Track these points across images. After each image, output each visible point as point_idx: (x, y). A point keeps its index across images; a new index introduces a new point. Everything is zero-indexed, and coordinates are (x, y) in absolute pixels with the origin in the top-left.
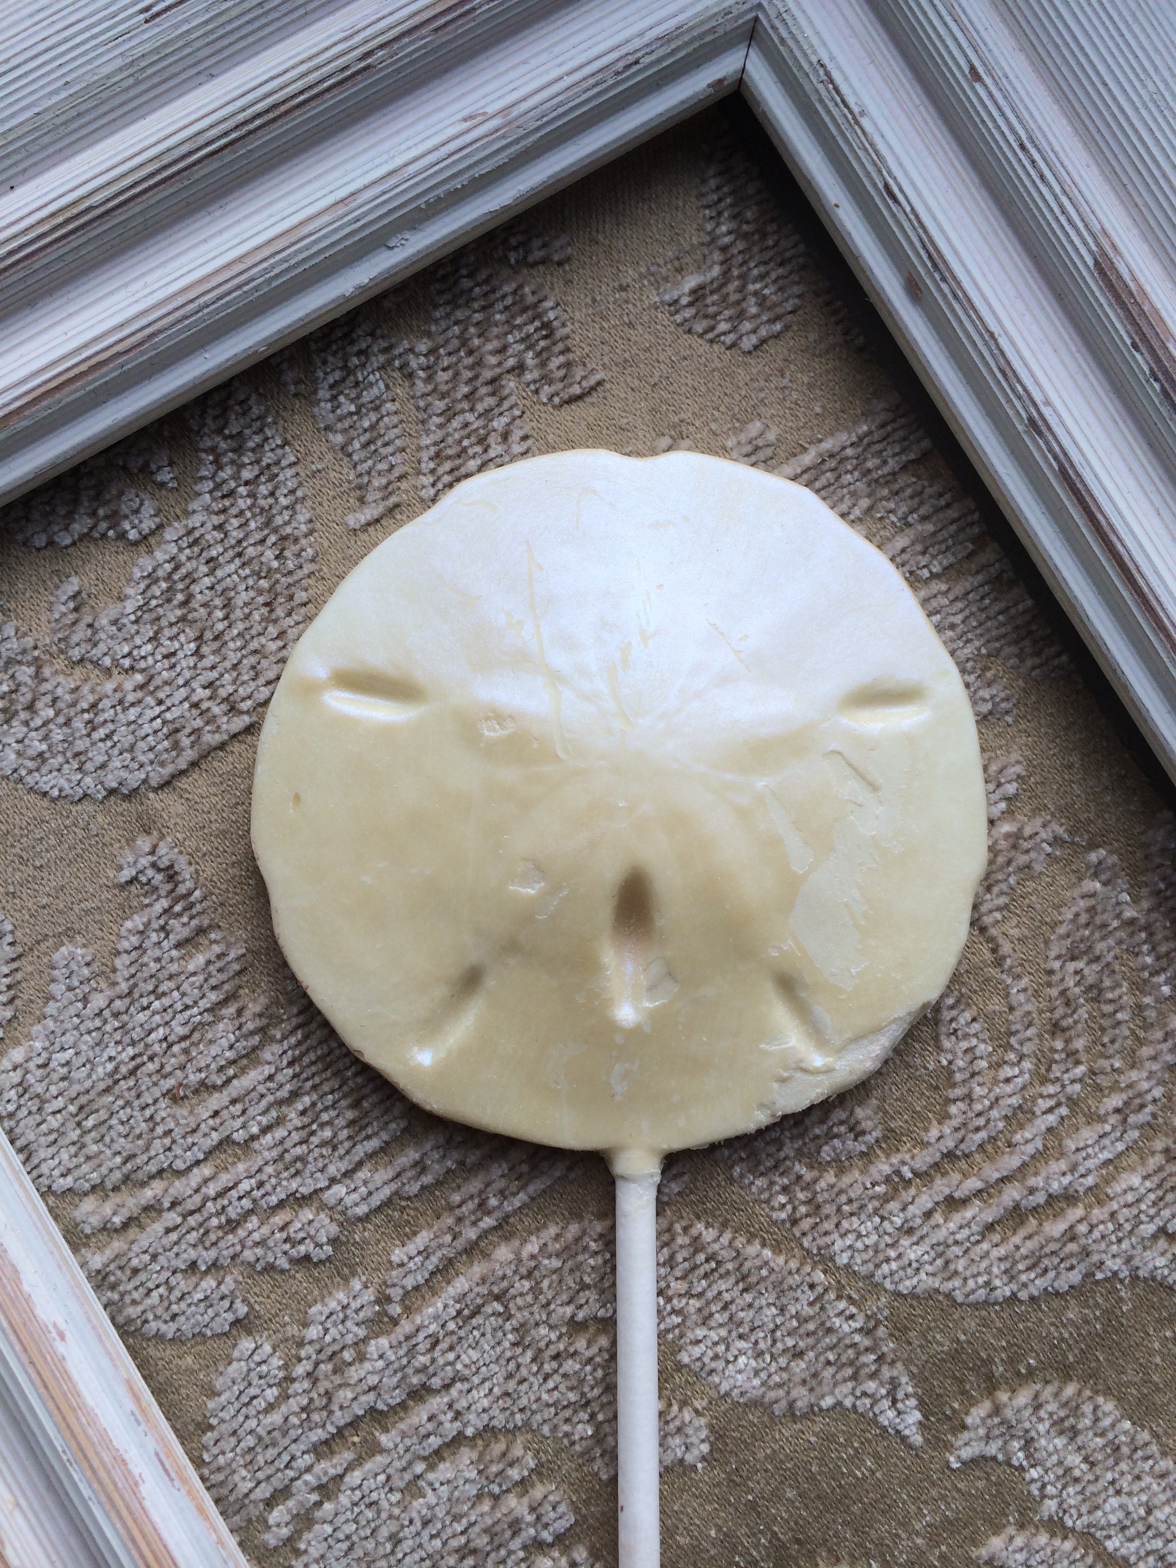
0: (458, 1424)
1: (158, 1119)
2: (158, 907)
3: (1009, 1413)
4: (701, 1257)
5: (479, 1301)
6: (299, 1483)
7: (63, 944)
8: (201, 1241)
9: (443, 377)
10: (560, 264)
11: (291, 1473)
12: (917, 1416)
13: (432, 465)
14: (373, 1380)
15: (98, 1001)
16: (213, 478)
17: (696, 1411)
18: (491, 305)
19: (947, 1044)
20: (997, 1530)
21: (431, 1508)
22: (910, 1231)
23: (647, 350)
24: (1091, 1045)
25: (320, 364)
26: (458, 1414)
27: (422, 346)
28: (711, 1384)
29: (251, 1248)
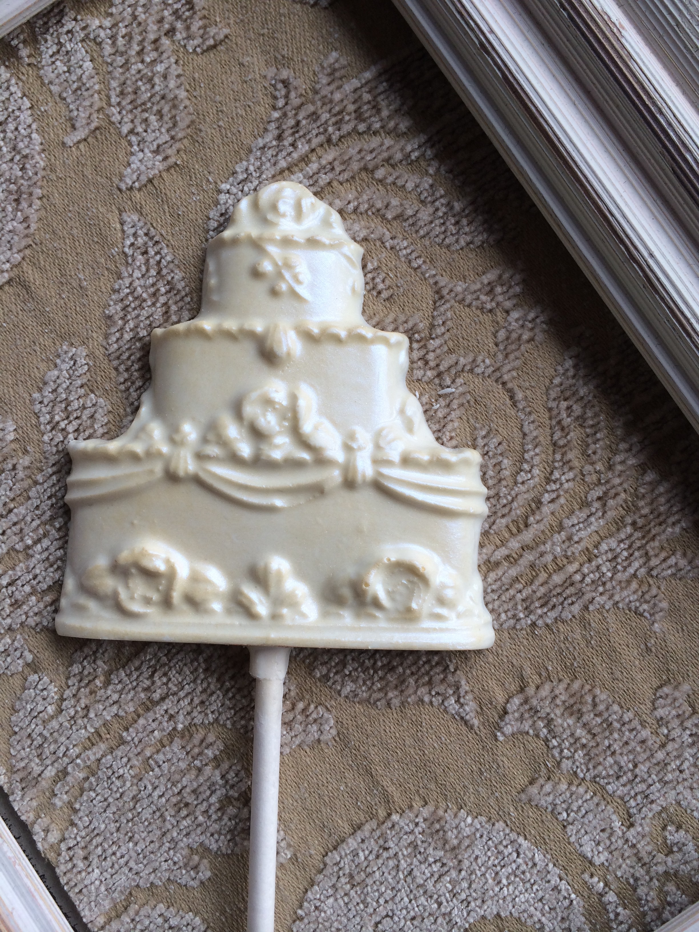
0: (171, 723)
3: (535, 702)
6: (72, 765)
9: (122, 42)
11: (66, 760)
13: (118, 100)
14: (115, 697)
17: (327, 708)
21: (158, 778)
24: (580, 456)
25: (43, 43)
26: (171, 717)
27: (107, 23)
28: (335, 690)
29: (32, 617)
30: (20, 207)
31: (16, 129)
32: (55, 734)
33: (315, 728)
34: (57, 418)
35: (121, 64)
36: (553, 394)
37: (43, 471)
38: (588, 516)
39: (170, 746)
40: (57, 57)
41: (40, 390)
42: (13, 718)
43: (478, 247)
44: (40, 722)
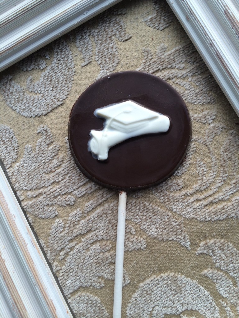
0: (97, 238)
1: (43, 177)
2: (44, 137)
3: (209, 244)
4: (146, 208)
5: (102, 214)
6: (66, 247)
7: (27, 144)
8: (50, 200)
9: (100, 37)
10: (124, 14)
11: (65, 245)
12: (189, 243)
13: (98, 54)
14: (81, 228)
15: (33, 155)
16: (56, 57)
17: (144, 239)
18: (110, 23)
19: (198, 169)
20: (206, 268)
21: (91, 254)
22: (189, 206)
23: (141, 30)
25: (77, 35)
27: (97, 31)
28: (147, 233)
29: (59, 202)
31: (67, 60)
32: (62, 237)
33: (139, 244)
35: (100, 43)
36: (222, 150)
38: (230, 189)
39: (95, 244)
40: (81, 40)
42: (50, 231)
44: (58, 233)
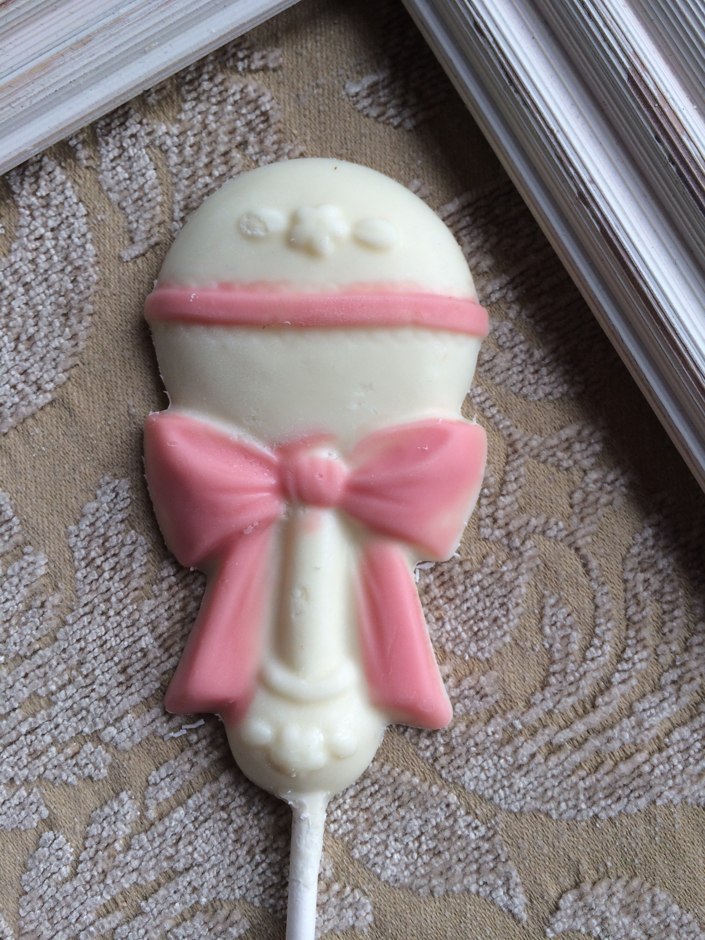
0: (195, 896)
3: (590, 899)
5: (210, 811)
8: (16, 764)
9: (189, 151)
10: (275, 70)
12: (524, 899)
13: (182, 214)
14: (135, 864)
16: (28, 226)
17: (364, 892)
19: (550, 633)
22: (520, 767)
24: (655, 633)
25: (104, 145)
26: (195, 889)
27: (175, 130)
28: (375, 873)
29: (50, 770)
30: (69, 323)
31: (70, 237)
32: (68, 898)
33: (350, 913)
34: (93, 554)
35: (187, 176)
36: (630, 565)
37: (73, 611)
38: (661, 701)
39: (191, 921)
40: (118, 161)
41: (77, 522)
42: (25, 877)
43: (557, 399)
44: (53, 884)
